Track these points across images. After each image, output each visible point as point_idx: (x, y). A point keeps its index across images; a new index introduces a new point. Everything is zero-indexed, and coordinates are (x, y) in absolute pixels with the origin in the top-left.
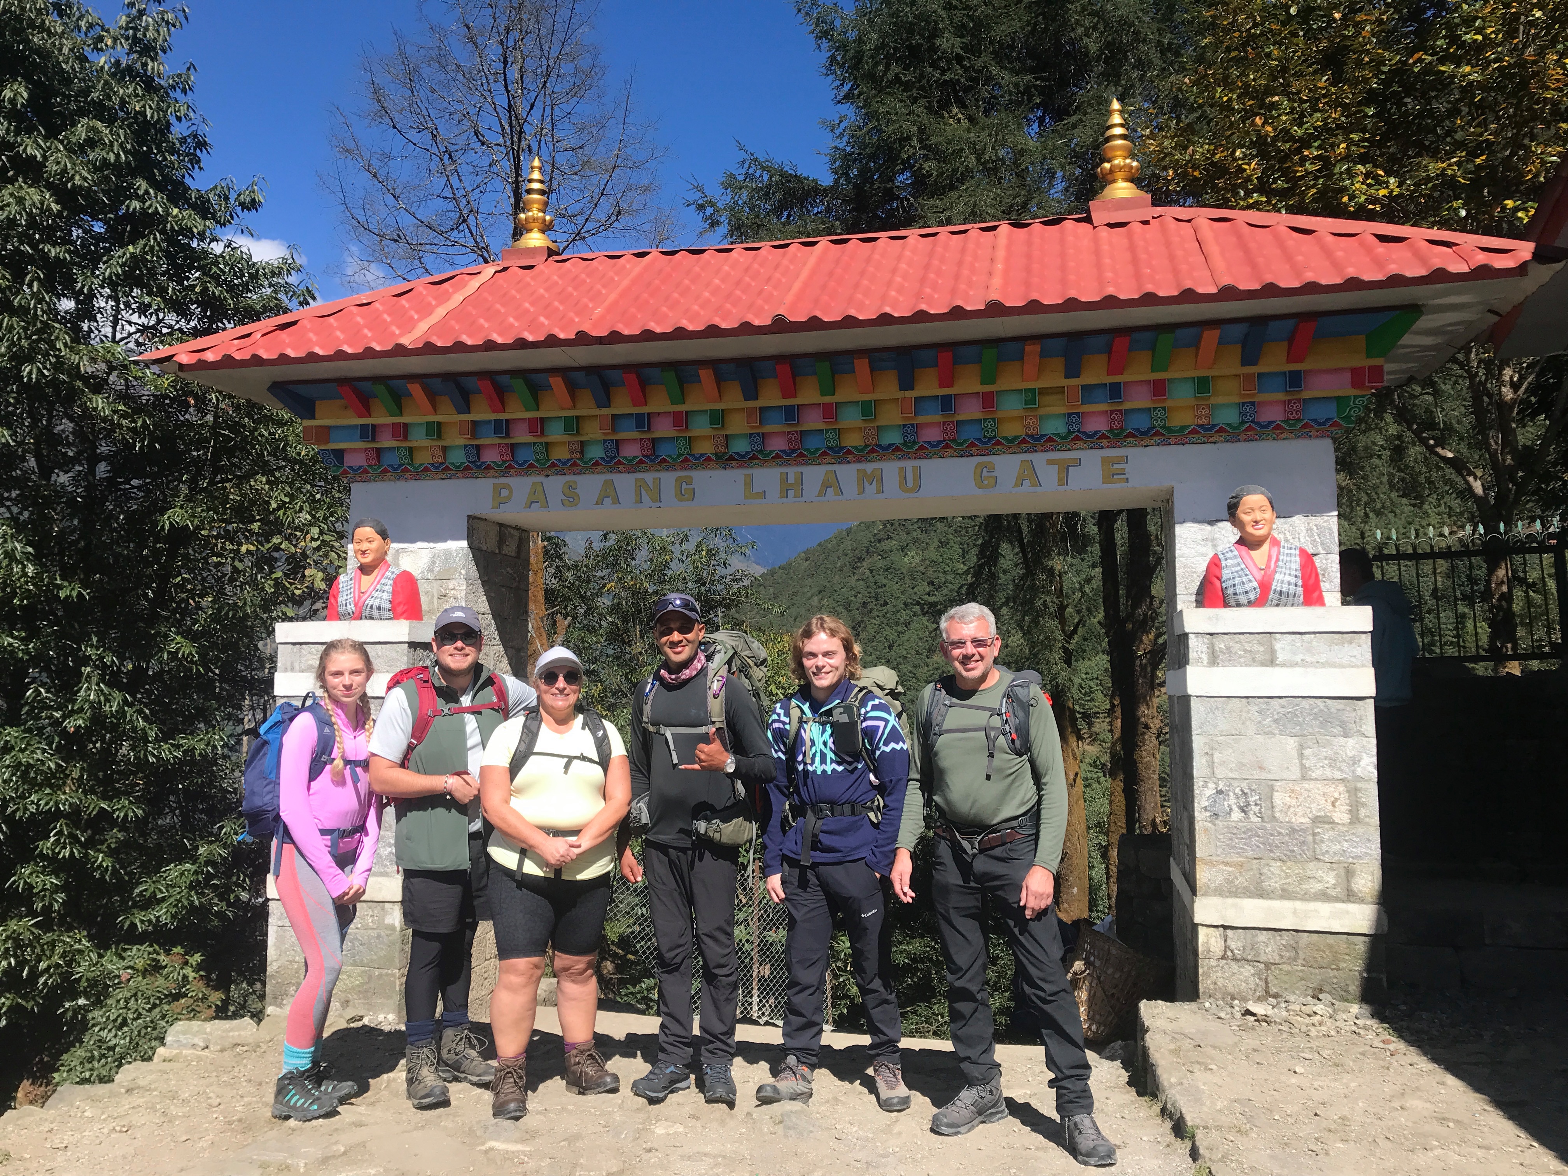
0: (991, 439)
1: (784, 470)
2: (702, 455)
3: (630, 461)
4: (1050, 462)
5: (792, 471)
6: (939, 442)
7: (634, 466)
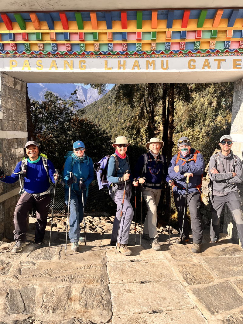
0: (197, 50)
1: (120, 59)
2: (90, 52)
3: (62, 53)
4: (215, 60)
5: (122, 60)
6: (178, 51)
7: (64, 55)
